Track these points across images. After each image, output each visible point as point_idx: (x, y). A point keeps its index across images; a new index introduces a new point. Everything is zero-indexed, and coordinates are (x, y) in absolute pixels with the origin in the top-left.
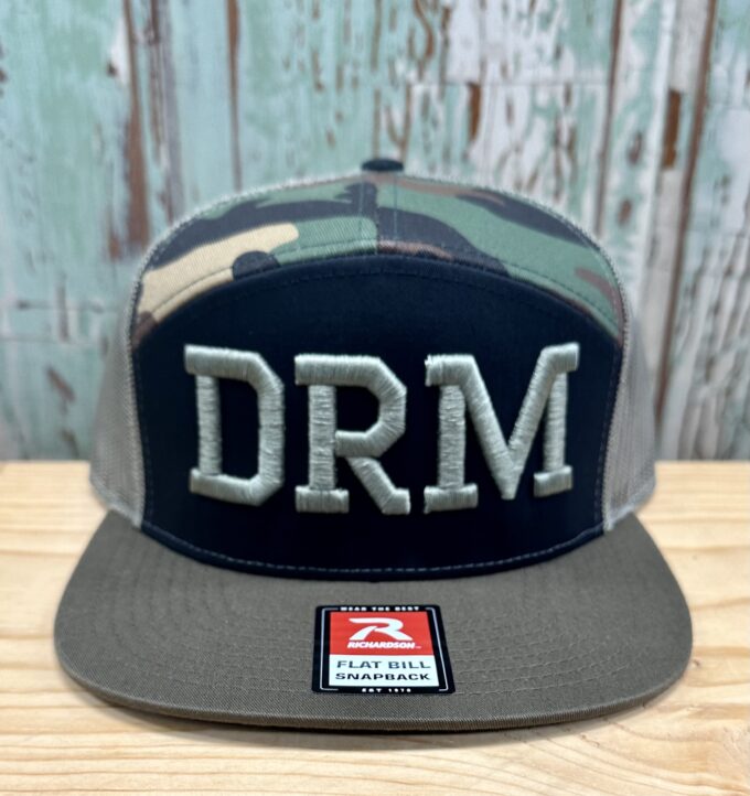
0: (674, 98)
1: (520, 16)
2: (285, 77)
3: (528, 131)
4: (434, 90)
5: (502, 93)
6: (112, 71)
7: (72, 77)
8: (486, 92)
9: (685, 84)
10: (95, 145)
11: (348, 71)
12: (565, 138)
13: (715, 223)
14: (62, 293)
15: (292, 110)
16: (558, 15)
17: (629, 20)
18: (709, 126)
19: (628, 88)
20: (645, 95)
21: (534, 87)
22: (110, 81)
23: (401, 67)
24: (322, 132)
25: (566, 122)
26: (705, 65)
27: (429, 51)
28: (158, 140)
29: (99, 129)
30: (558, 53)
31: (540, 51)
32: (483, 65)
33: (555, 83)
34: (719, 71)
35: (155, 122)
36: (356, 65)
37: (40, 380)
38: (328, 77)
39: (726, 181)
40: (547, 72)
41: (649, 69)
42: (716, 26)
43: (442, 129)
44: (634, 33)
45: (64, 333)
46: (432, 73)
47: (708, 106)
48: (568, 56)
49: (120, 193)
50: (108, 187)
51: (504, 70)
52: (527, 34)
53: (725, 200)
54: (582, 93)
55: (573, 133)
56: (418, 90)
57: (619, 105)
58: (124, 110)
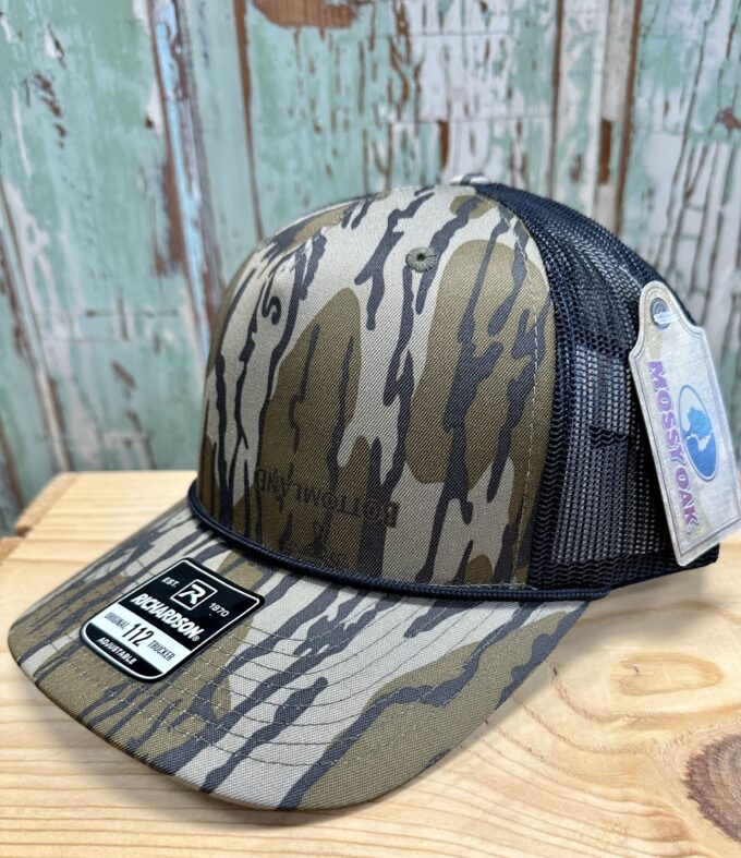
0: (606, 126)
1: (478, 65)
2: (290, 123)
3: (488, 158)
4: (411, 128)
5: (465, 128)
6: (149, 124)
7: (119, 130)
8: (453, 127)
9: (614, 114)
10: (140, 184)
11: (340, 116)
12: (518, 163)
13: (643, 227)
14: (120, 303)
15: (297, 149)
16: (508, 62)
17: (566, 65)
18: (635, 148)
19: (568, 119)
20: (583, 125)
21: (491, 123)
22: (149, 131)
23: (382, 110)
24: (322, 165)
25: (519, 150)
26: (630, 99)
27: (405, 96)
28: (189, 178)
29: (142, 171)
30: (510, 94)
31: (495, 93)
32: (449, 106)
33: (508, 118)
34: (641, 103)
35: (186, 164)
36: (346, 111)
37: (107, 373)
38: (324, 122)
39: (651, 193)
40: (501, 109)
41: (585, 103)
42: (638, 66)
43: (419, 160)
44: (571, 74)
45: (125, 335)
46: (408, 114)
47: (634, 132)
48: (518, 95)
49: (161, 221)
50: (152, 217)
51: (466, 110)
52: (484, 79)
53: (651, 208)
54: (531, 124)
55: (525, 158)
56: (398, 128)
57: (561, 134)
58: (161, 157)
